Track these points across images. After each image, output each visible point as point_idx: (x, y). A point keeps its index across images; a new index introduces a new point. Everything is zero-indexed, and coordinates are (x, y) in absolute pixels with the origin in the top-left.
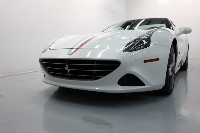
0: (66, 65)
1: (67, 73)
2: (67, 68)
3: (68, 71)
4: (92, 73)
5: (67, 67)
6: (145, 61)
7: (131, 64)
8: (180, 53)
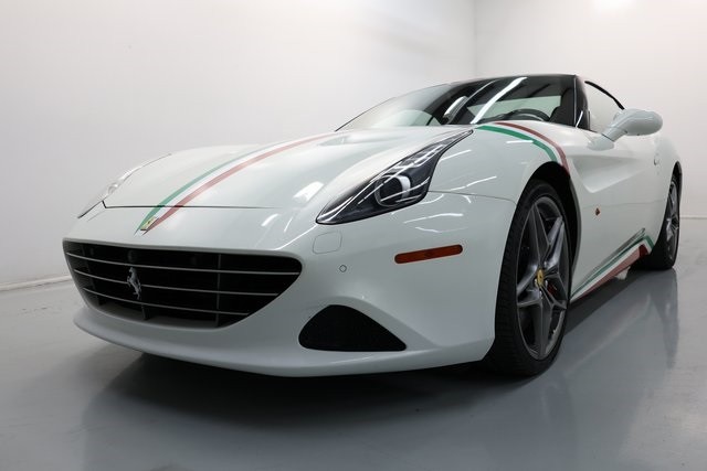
0: (129, 267)
1: (135, 297)
2: (131, 281)
3: (137, 290)
4: (208, 301)
5: (133, 276)
6: (401, 259)
7: (343, 269)
8: (598, 212)
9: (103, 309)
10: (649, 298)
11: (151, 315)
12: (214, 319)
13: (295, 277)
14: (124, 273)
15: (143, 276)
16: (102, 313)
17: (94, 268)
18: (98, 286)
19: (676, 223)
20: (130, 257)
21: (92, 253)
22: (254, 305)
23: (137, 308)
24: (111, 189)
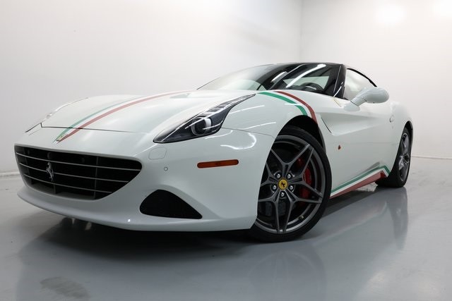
0: (47, 162)
1: (50, 180)
2: (48, 170)
3: (51, 176)
4: (90, 184)
5: (50, 167)
6: (201, 165)
7: (166, 169)
8: (339, 148)
9: (33, 187)
10: (386, 204)
11: (59, 191)
12: (93, 195)
13: (138, 172)
14: (44, 165)
15: (55, 167)
16: (33, 189)
17: (29, 162)
18: (31, 173)
19: (407, 159)
20: (48, 156)
21: (29, 152)
22: (115, 187)
23: (51, 186)
24: (48, 116)
